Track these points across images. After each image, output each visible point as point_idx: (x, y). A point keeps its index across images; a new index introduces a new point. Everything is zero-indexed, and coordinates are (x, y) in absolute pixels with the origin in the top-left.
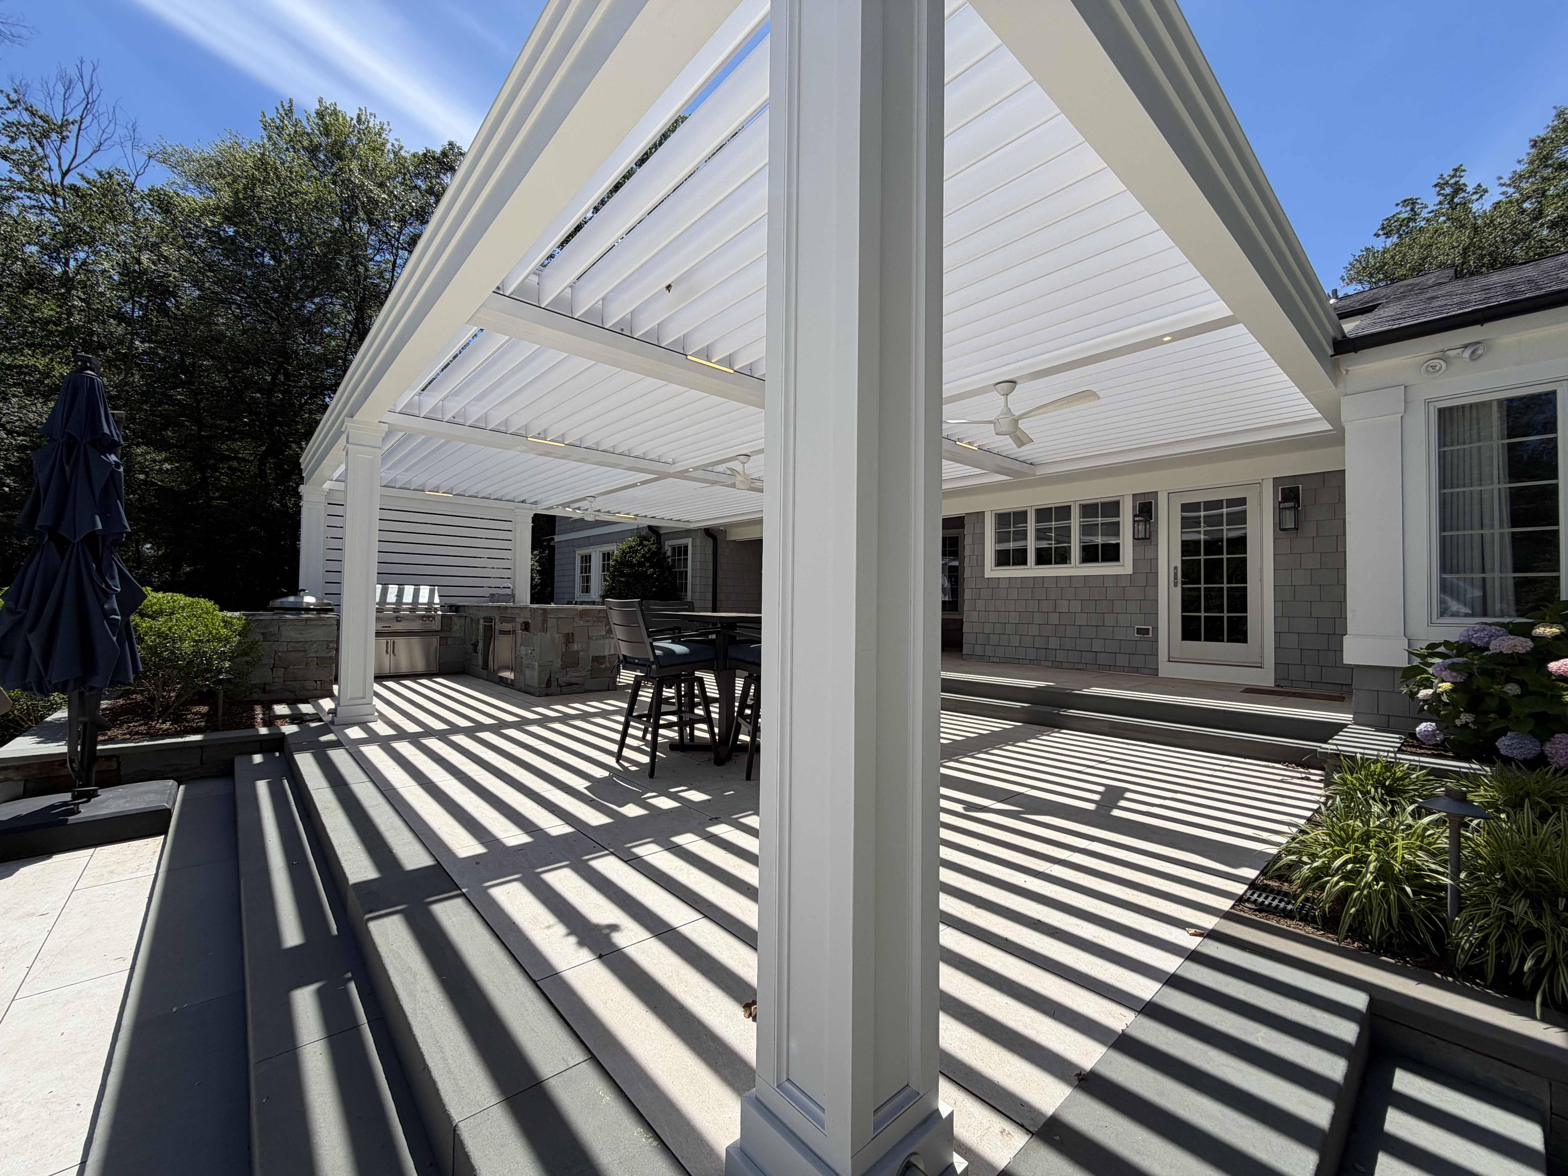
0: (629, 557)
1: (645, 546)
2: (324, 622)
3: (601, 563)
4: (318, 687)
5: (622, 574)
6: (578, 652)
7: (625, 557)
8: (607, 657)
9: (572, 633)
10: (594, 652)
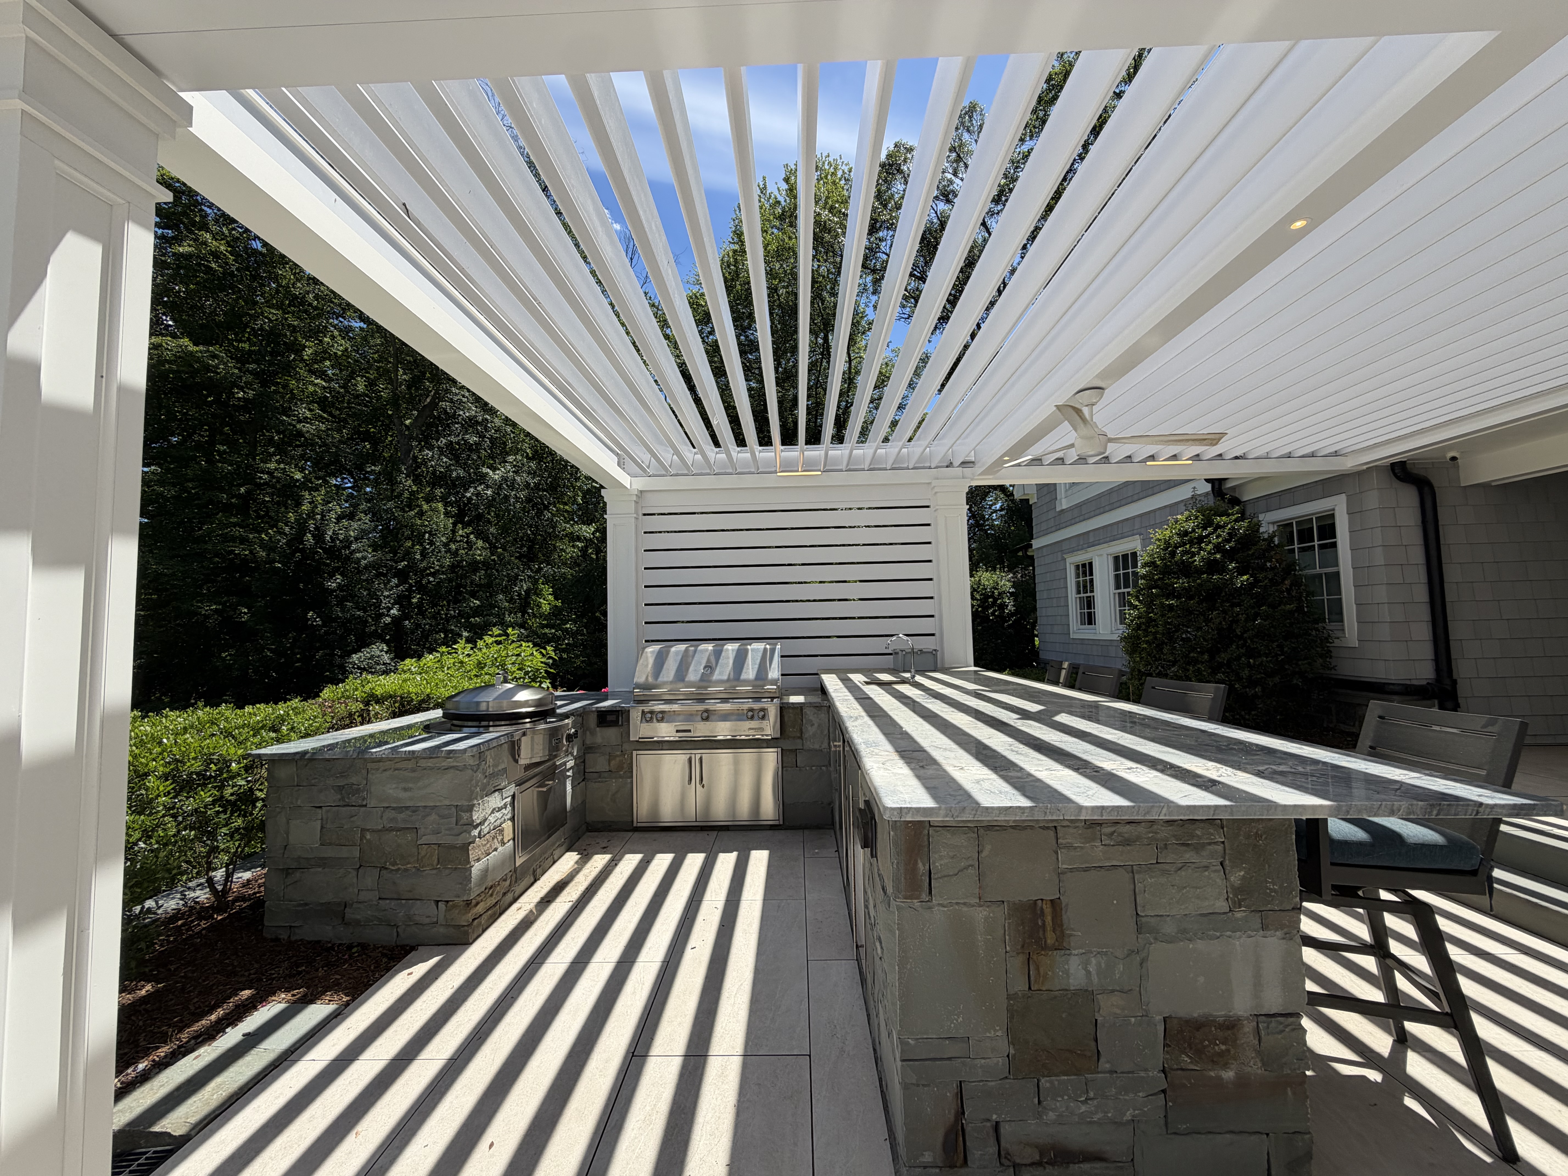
1: (1218, 527)
3: (1112, 574)
4: (441, 920)
5: (1170, 592)
6: (1087, 995)
8: (1248, 1028)
9: (1055, 904)
10: (1174, 997)
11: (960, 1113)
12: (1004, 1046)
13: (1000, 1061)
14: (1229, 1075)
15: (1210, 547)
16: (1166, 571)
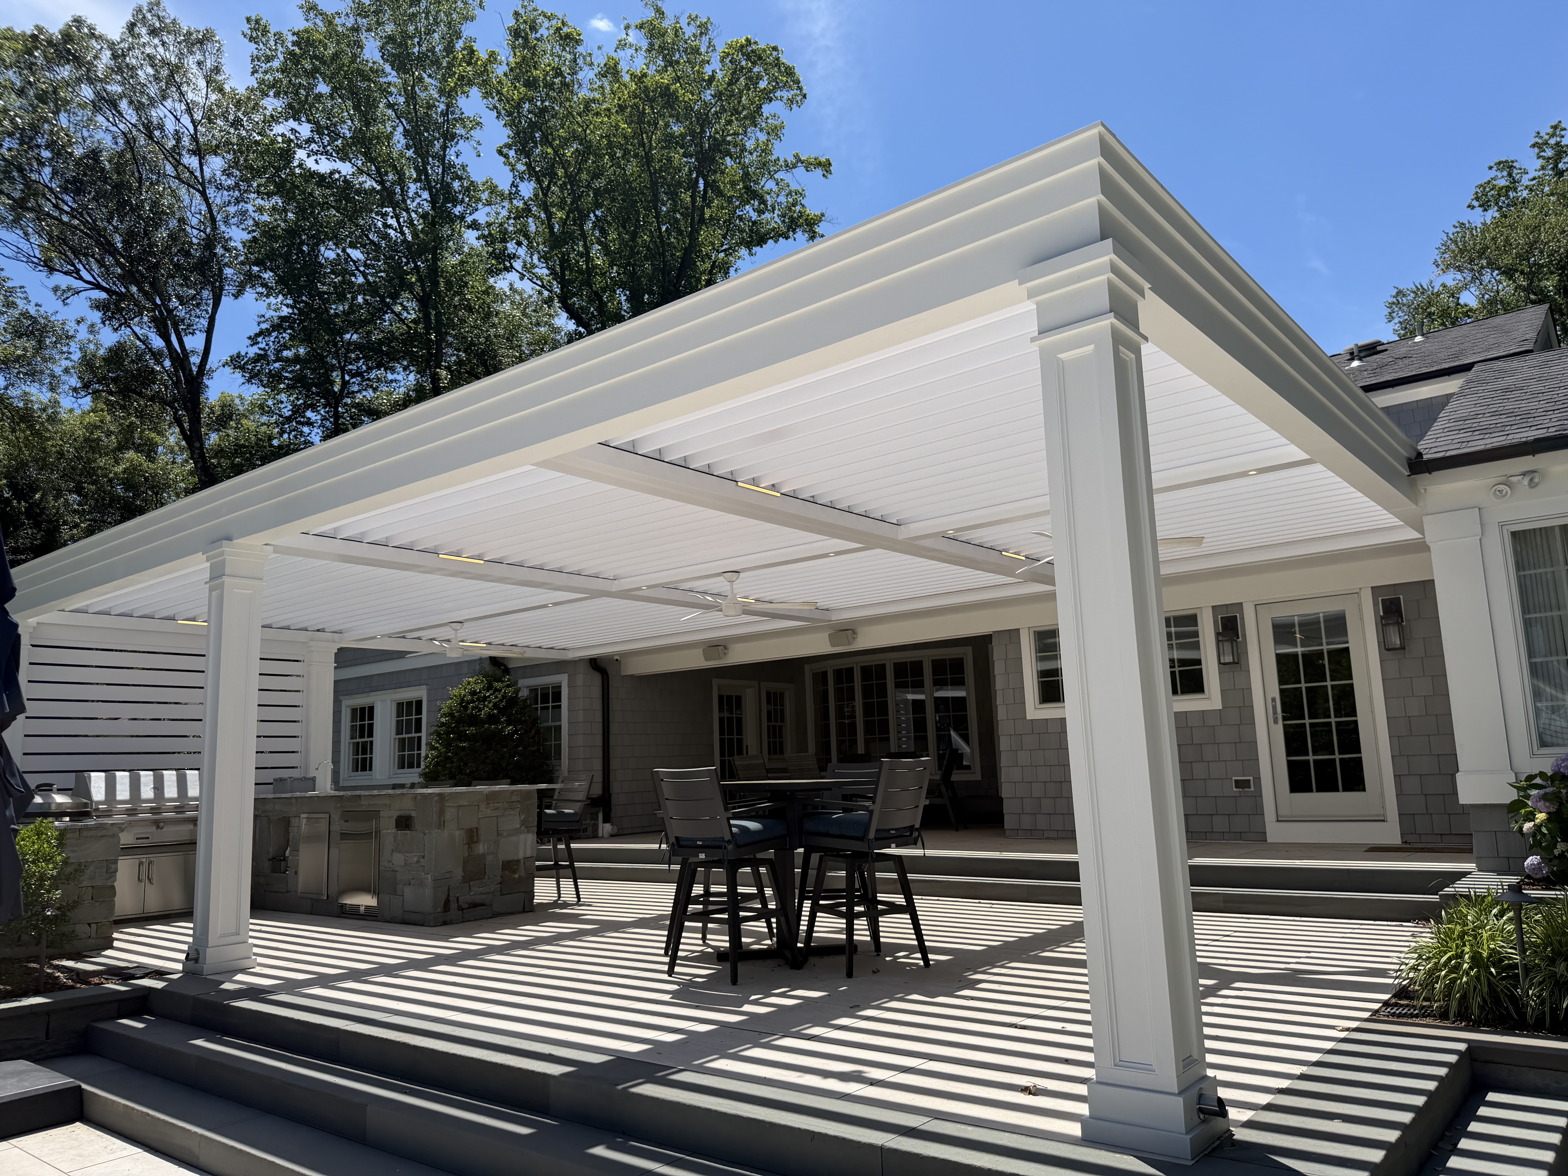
0: (473, 708)
1: (496, 690)
2: (104, 832)
3: (394, 719)
4: (93, 935)
5: (462, 737)
6: (484, 856)
7: (466, 708)
8: (522, 861)
9: (476, 829)
10: (505, 854)
11: (449, 895)
12: (461, 873)
13: (461, 878)
14: (516, 876)
15: (491, 705)
16: (460, 721)
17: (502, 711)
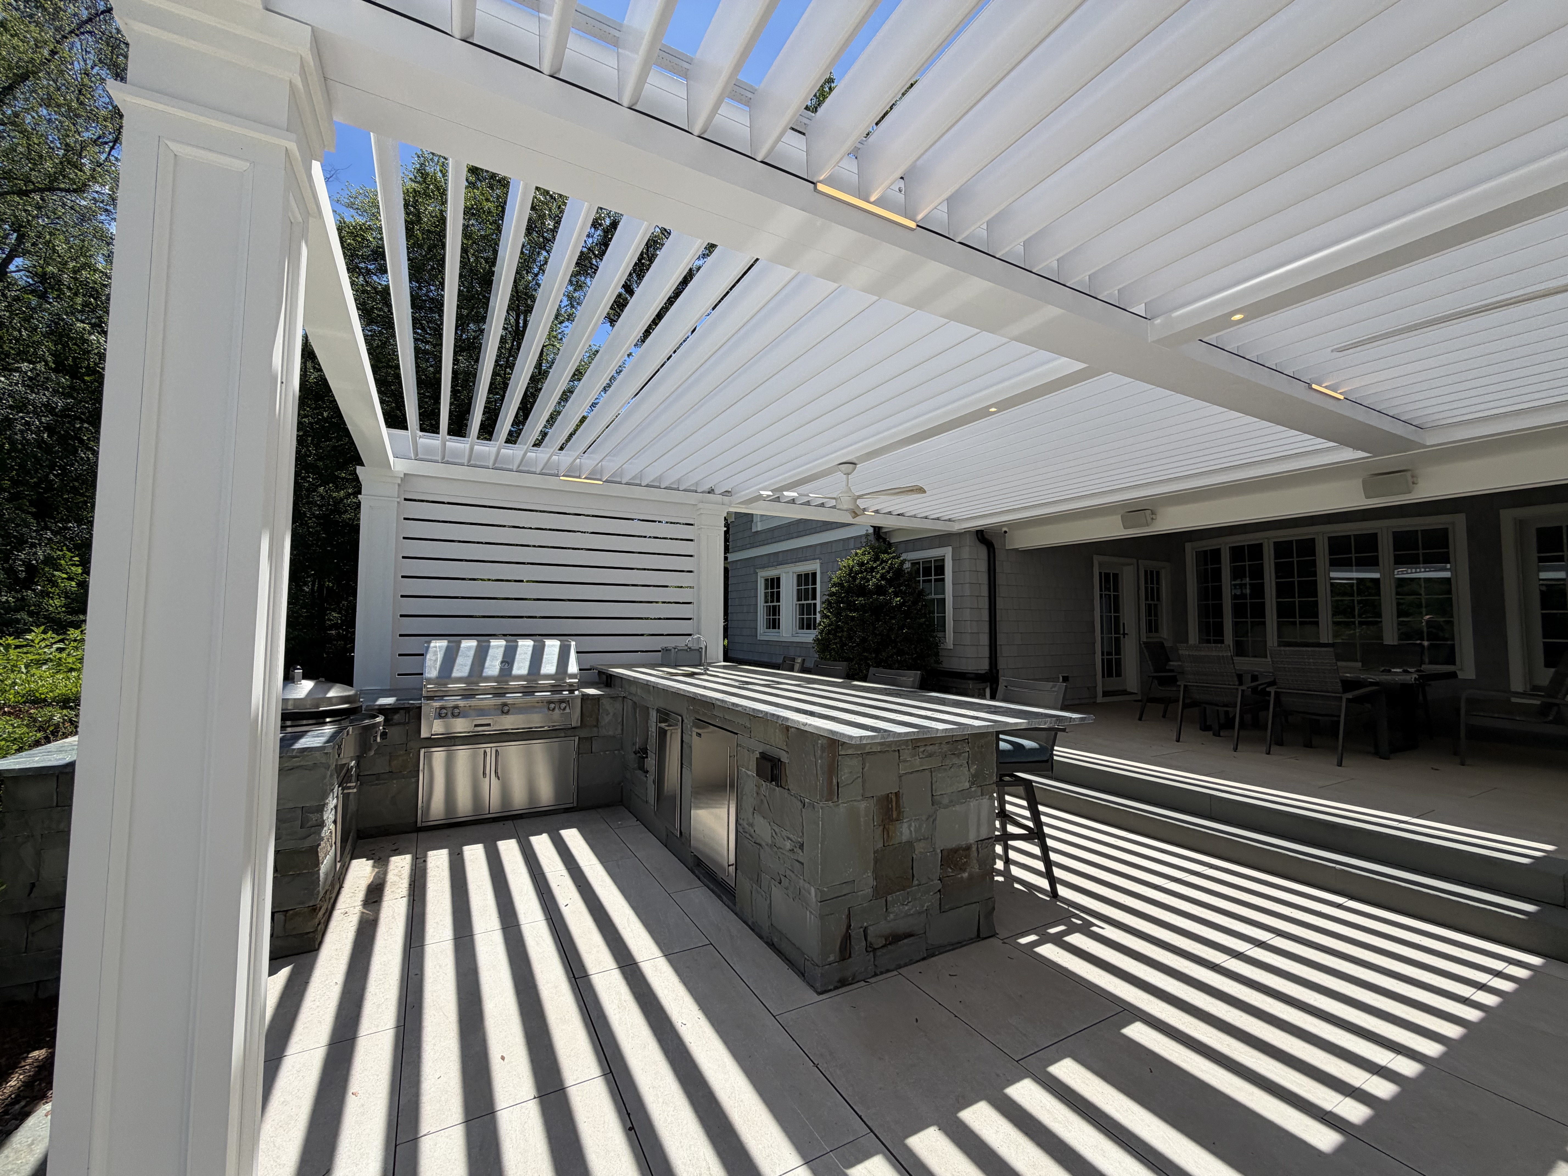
0: (862, 578)
1: (883, 562)
3: (795, 588)
4: (279, 931)
6: (910, 844)
7: (855, 579)
8: (974, 848)
9: (897, 794)
10: (945, 841)
11: (849, 926)
12: (872, 882)
14: (966, 875)
15: (878, 576)
16: (849, 591)
17: (890, 582)
